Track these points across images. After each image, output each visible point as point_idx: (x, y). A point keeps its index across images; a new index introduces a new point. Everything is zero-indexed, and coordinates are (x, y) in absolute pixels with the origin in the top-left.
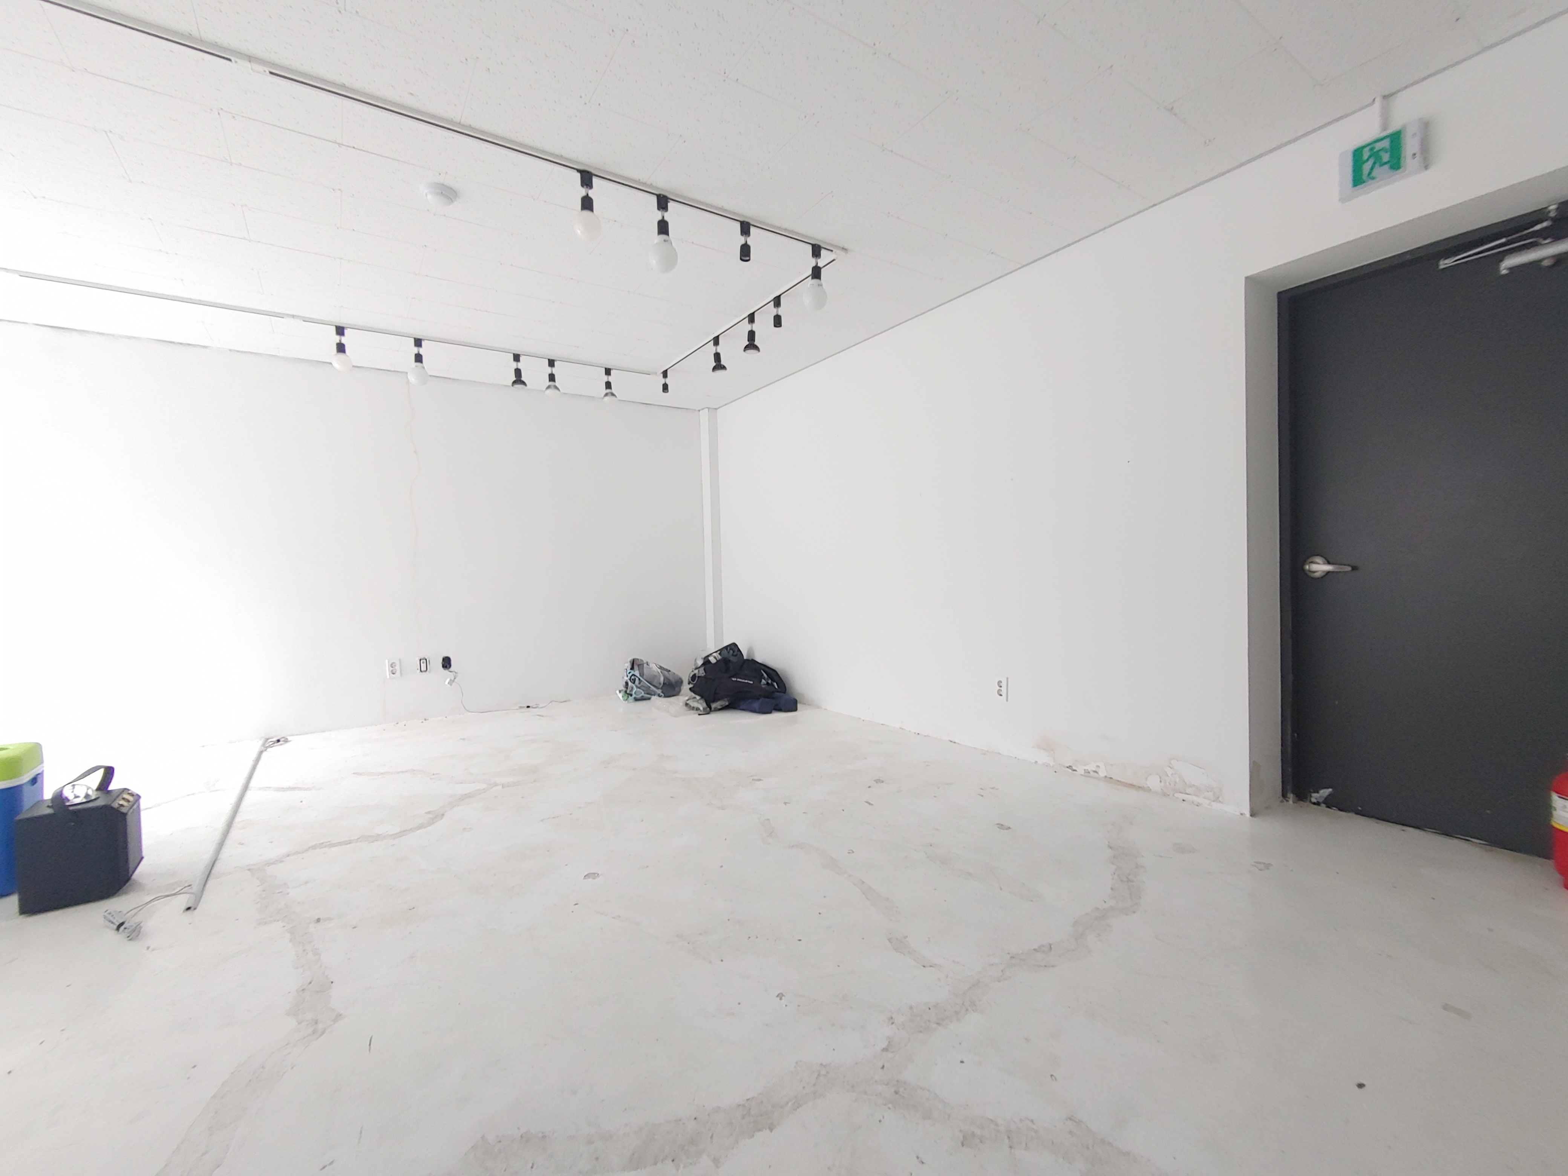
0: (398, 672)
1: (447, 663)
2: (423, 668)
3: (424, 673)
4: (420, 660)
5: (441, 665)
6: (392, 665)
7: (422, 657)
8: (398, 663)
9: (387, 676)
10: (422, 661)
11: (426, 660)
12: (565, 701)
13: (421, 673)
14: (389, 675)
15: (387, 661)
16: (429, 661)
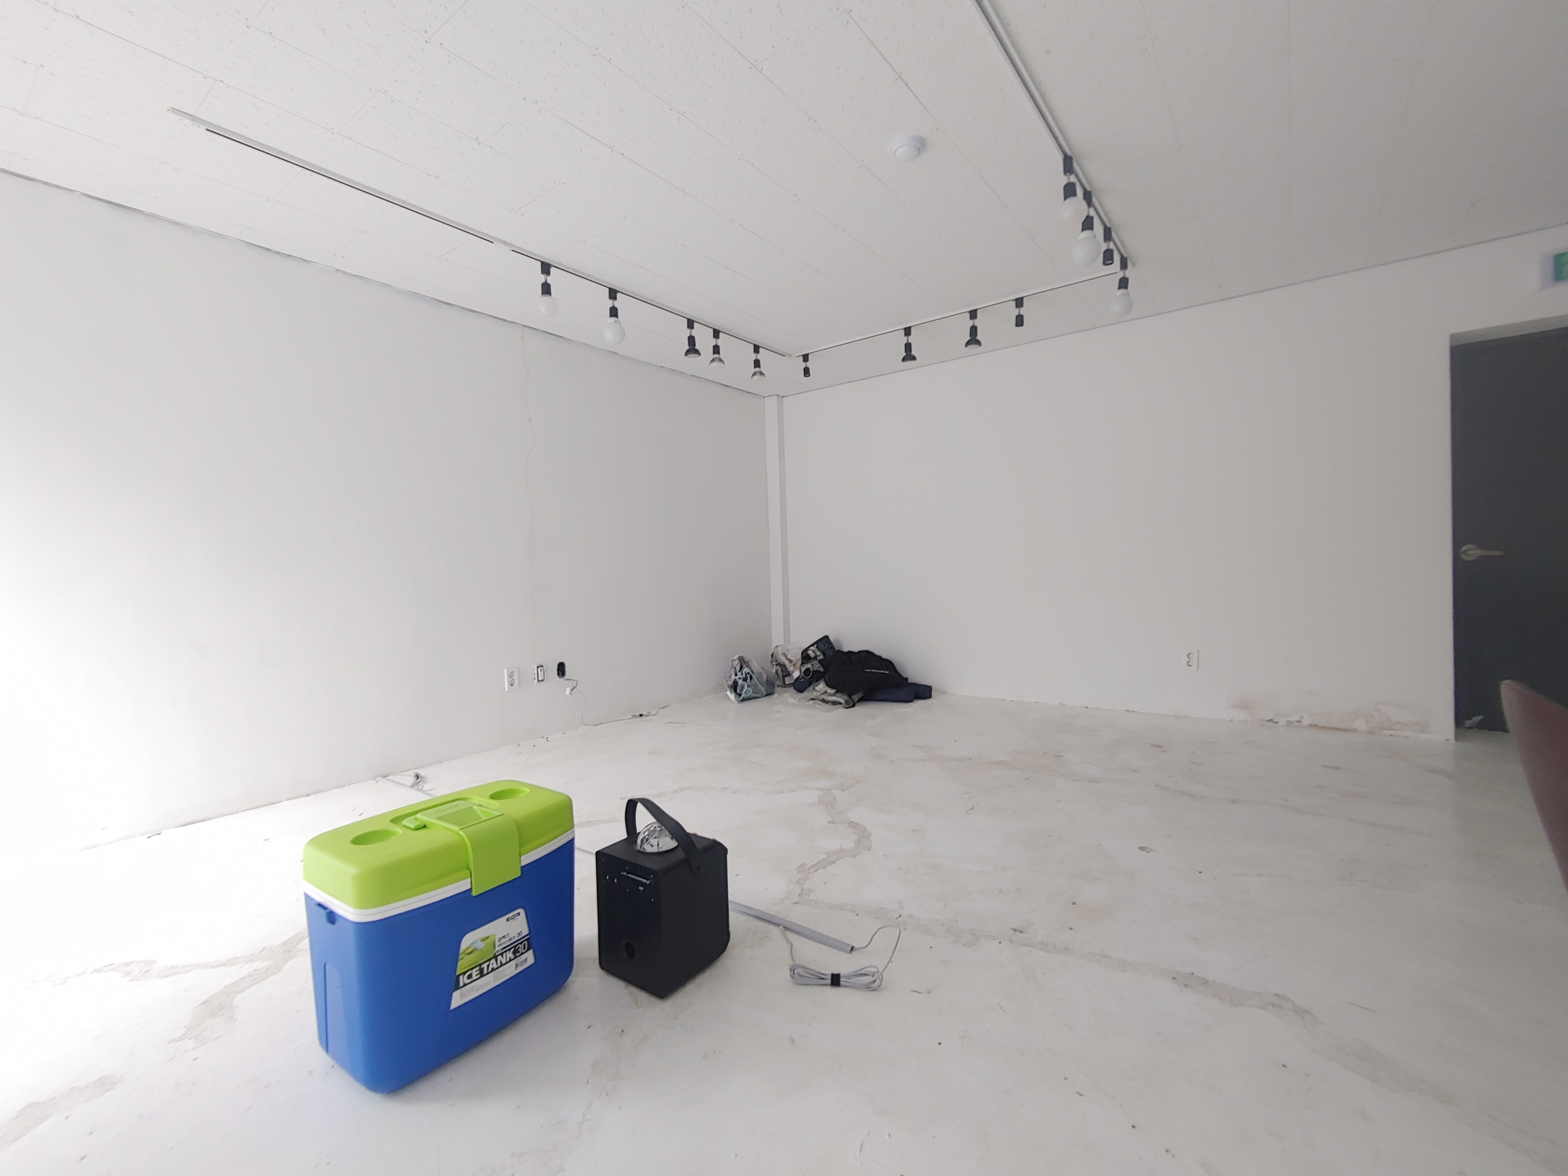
0: (516, 683)
1: (561, 669)
2: (540, 677)
3: (541, 683)
4: (538, 667)
5: (555, 673)
6: (511, 675)
7: (540, 665)
8: (517, 672)
9: (505, 689)
10: (539, 669)
11: (543, 666)
13: (538, 682)
14: (507, 686)
15: (505, 670)
16: (545, 668)
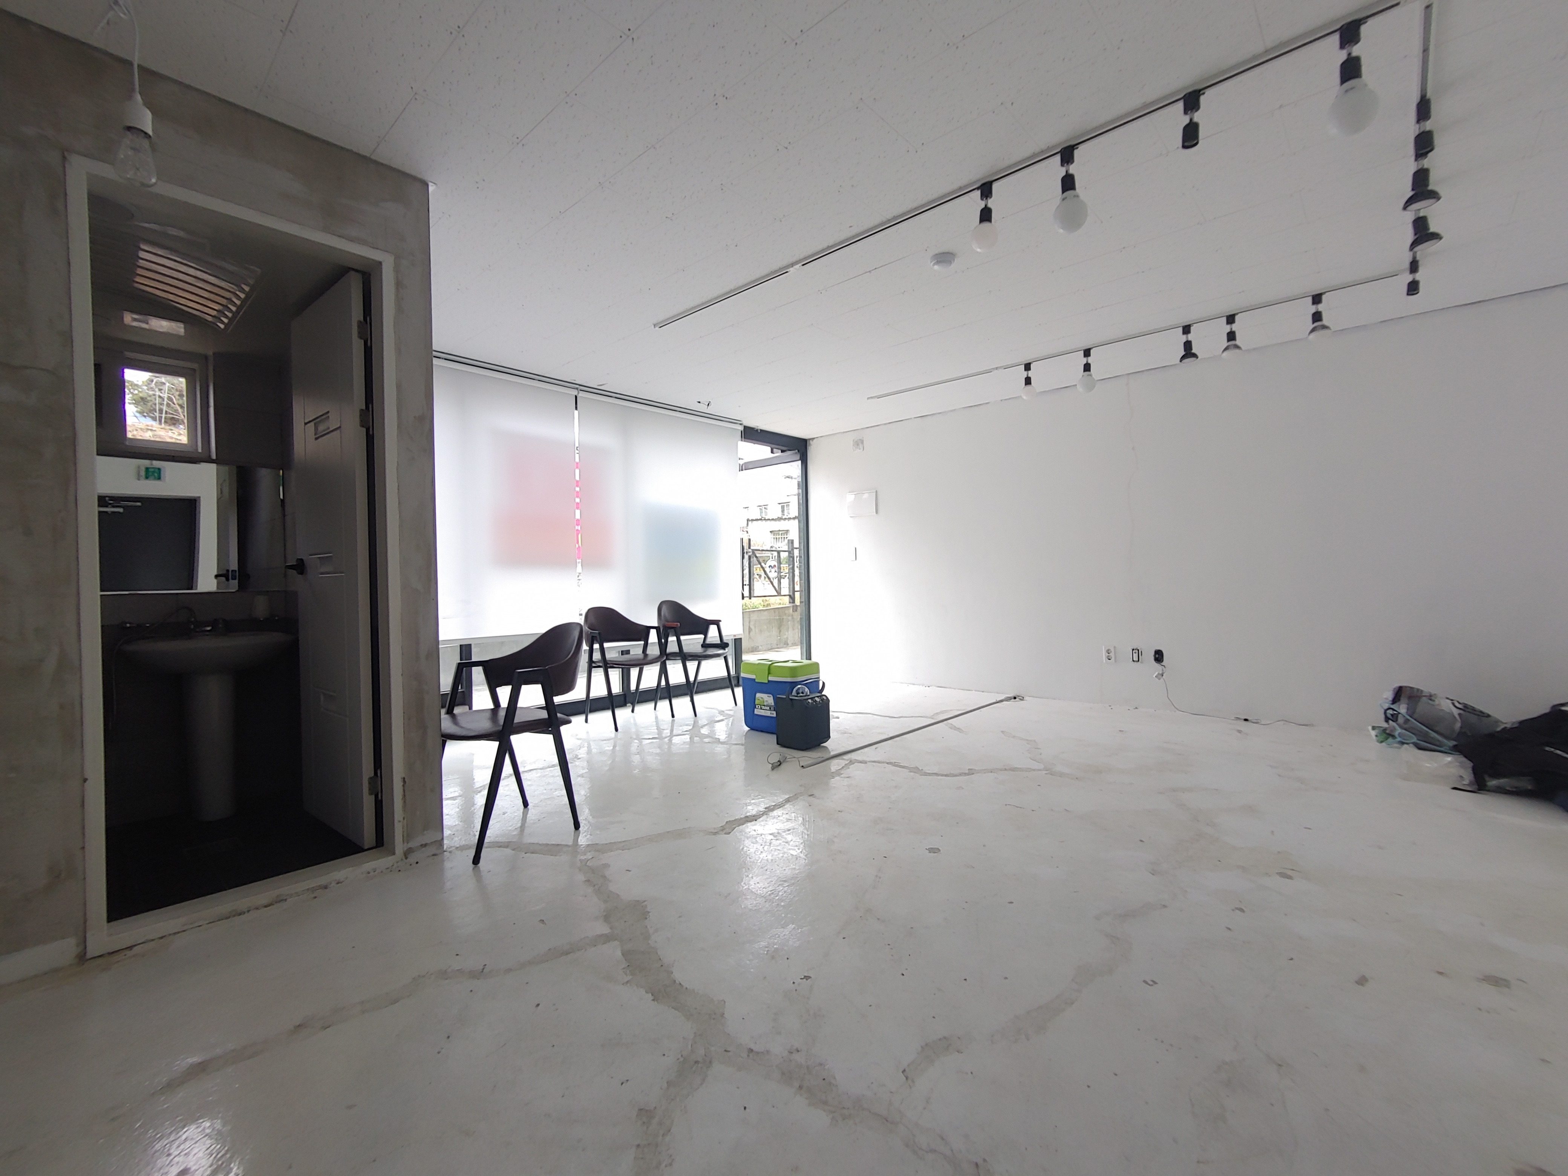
0: (1113, 659)
1: (1159, 656)
2: (1136, 659)
3: (1135, 663)
5: (1153, 658)
6: (1108, 652)
7: (1135, 648)
8: (1112, 650)
9: (1103, 661)
10: (1134, 651)
11: (1138, 650)
12: (1306, 725)
13: (1133, 662)
14: (1106, 661)
15: (1103, 647)
16: (1141, 652)
